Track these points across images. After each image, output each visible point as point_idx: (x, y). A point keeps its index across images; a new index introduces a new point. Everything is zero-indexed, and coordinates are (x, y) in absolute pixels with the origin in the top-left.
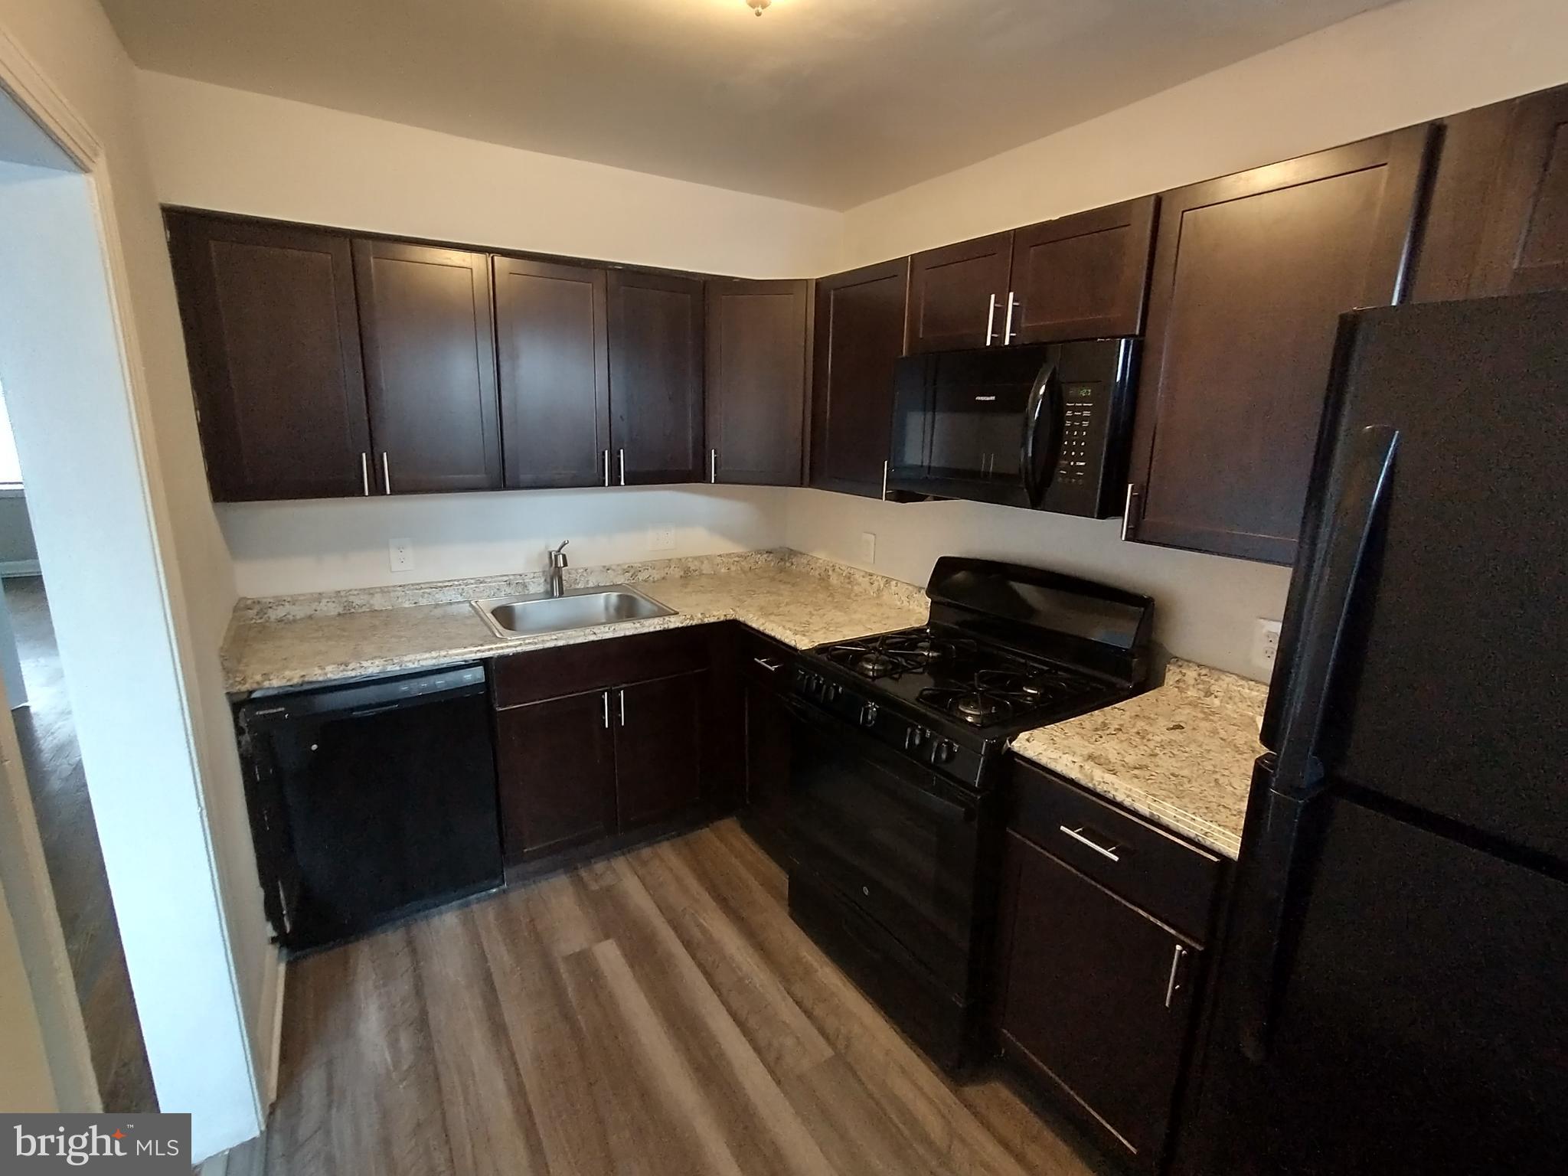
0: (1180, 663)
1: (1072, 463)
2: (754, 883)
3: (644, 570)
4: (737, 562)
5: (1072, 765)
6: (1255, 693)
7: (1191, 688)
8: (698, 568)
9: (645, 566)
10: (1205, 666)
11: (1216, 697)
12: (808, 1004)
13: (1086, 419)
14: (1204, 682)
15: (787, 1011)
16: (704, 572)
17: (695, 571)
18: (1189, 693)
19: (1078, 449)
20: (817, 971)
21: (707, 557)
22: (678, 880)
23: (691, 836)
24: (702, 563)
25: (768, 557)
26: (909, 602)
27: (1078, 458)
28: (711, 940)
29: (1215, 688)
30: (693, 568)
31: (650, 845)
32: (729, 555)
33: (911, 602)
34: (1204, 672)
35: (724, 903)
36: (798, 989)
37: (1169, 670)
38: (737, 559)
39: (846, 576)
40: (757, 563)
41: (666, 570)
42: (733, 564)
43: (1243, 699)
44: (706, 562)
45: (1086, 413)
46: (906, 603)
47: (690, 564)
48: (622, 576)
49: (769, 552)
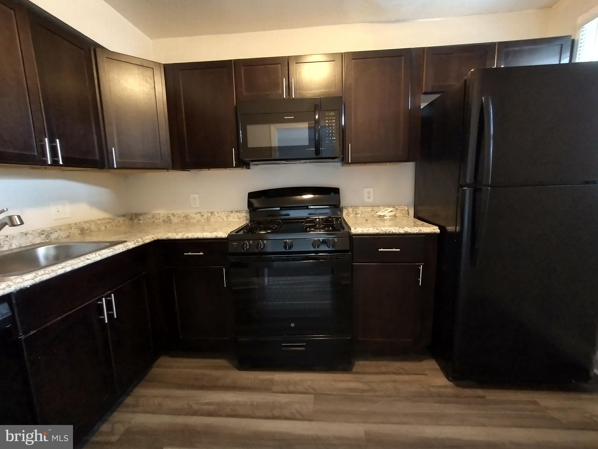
0: (346, 208)
1: (331, 138)
2: (207, 372)
3: (54, 232)
4: (110, 222)
5: (374, 230)
6: (369, 209)
7: (351, 214)
8: (88, 228)
9: (54, 230)
10: (353, 207)
11: (359, 214)
12: (285, 390)
13: (334, 123)
14: (355, 211)
15: (283, 399)
16: (92, 230)
17: (87, 230)
18: (351, 216)
19: (332, 133)
20: (274, 379)
21: (93, 221)
22: (167, 397)
23: (148, 377)
24: (91, 224)
25: (124, 218)
26: (227, 218)
27: (333, 136)
28: (218, 404)
29: (358, 212)
30: (86, 228)
31: (128, 395)
32: (104, 219)
33: (229, 218)
34: (353, 208)
35: (203, 388)
36: (274, 388)
37: (344, 210)
38: (109, 221)
39: (184, 217)
40: (120, 222)
41: (69, 230)
42: (108, 223)
43: (366, 212)
44: (92, 223)
45: (334, 121)
46: (225, 219)
47: (83, 226)
48: (39, 238)
49: (124, 216)
